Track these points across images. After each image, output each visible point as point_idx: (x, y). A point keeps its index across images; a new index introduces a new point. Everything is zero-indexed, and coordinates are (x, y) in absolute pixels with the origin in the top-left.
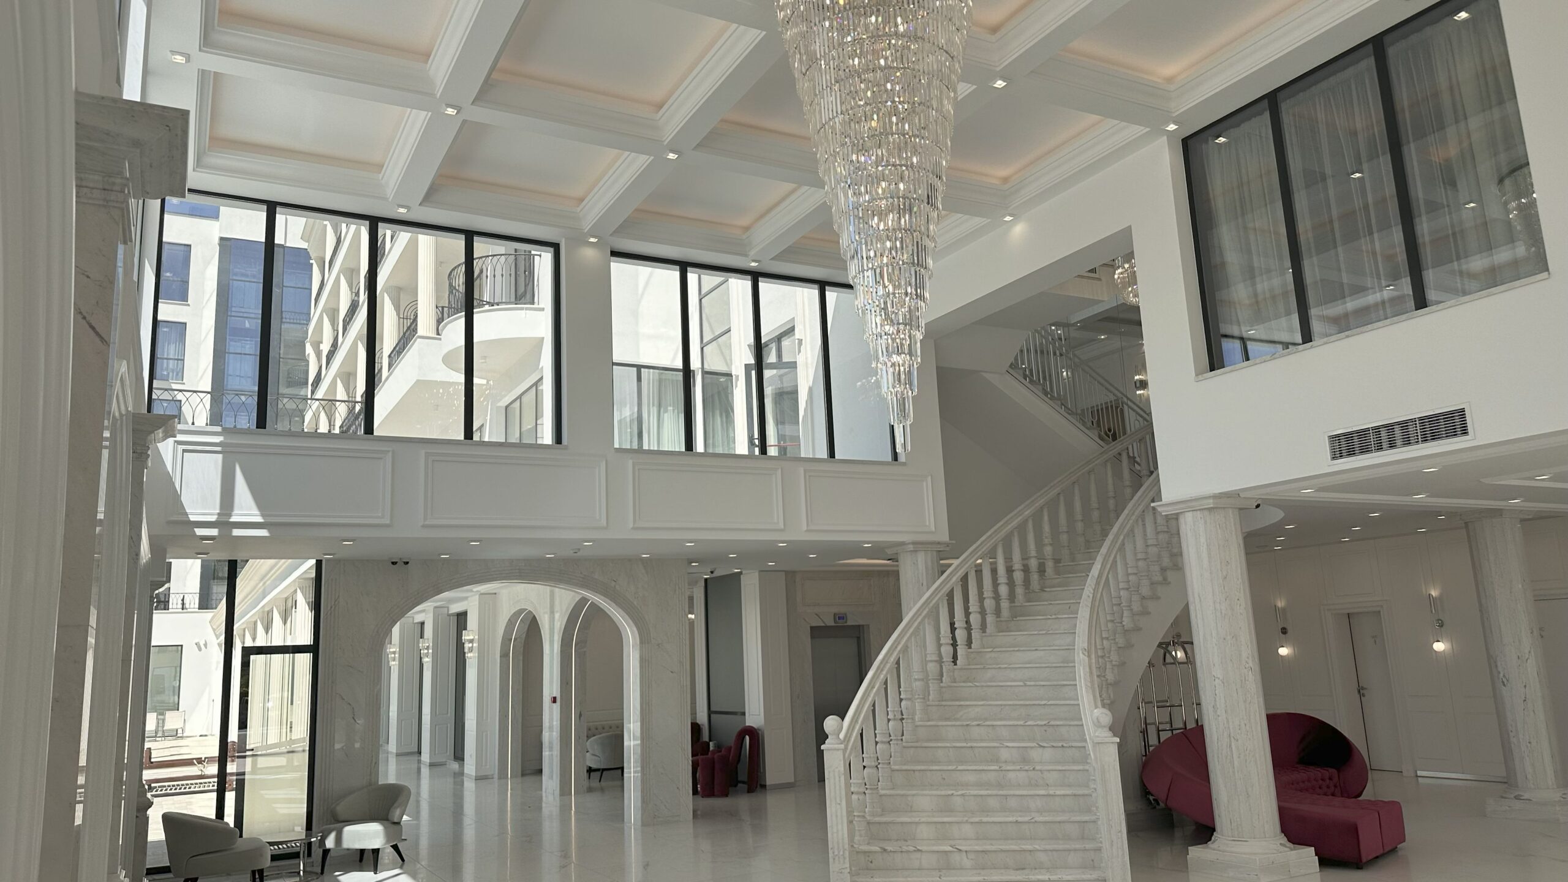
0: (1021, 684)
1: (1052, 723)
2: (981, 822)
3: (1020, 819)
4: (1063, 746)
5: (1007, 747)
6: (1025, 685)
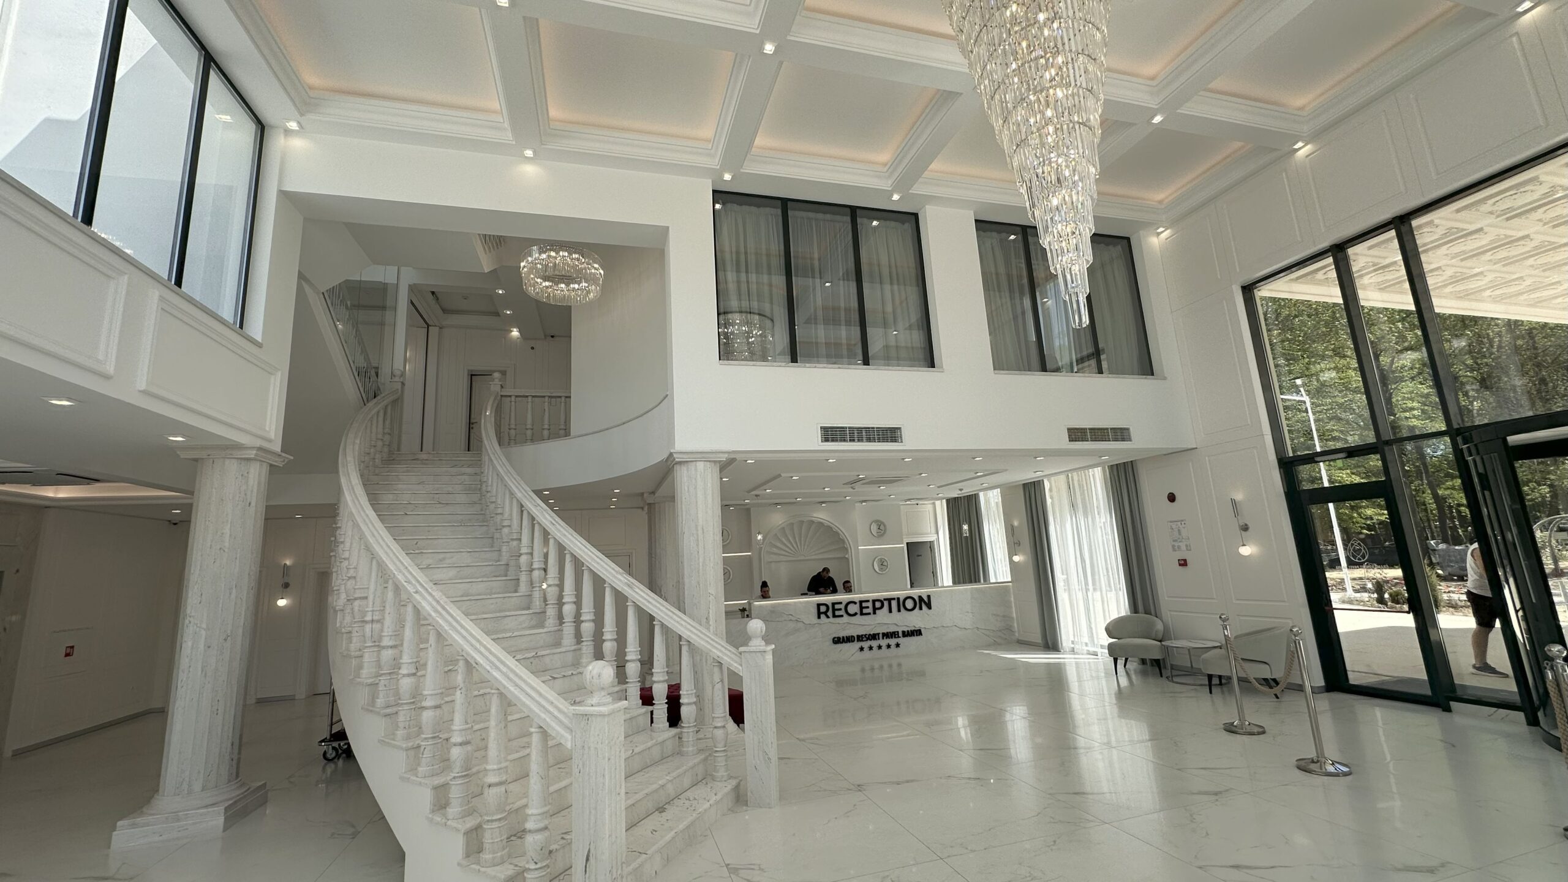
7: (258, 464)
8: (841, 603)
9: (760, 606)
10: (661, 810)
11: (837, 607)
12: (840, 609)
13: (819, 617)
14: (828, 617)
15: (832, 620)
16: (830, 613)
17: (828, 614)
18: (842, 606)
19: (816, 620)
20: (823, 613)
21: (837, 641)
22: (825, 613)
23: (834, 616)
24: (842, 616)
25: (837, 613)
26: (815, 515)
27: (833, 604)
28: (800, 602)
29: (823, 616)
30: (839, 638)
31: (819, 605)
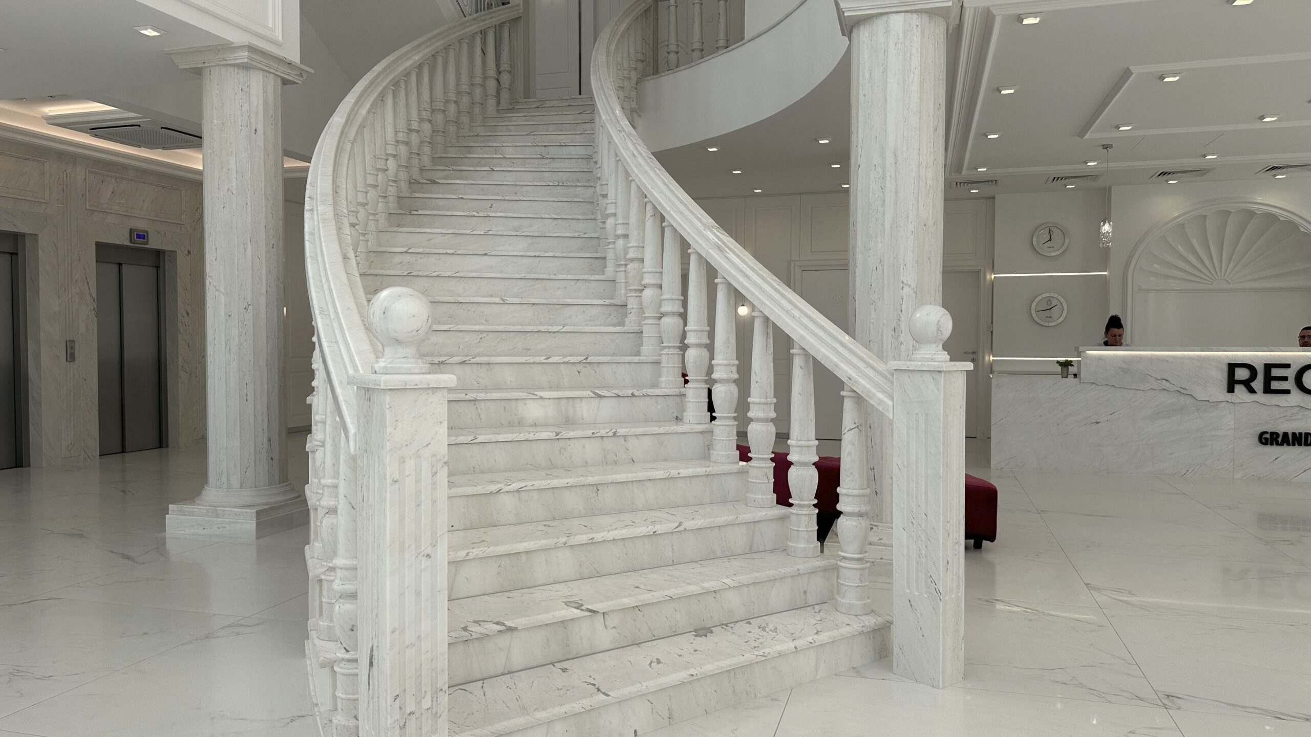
0: (498, 300)
1: (590, 359)
2: (592, 543)
3: (659, 528)
4: (633, 395)
5: (542, 398)
6: (504, 303)
7: (260, 75)
8: (1288, 366)
9: (1100, 359)
10: (702, 631)
11: (1275, 372)
12: (1285, 379)
13: (1231, 390)
14: (1252, 391)
15: (1260, 397)
16: (1258, 384)
17: (1253, 384)
18: (1290, 373)
19: (1223, 395)
20: (1240, 382)
21: (1269, 439)
22: (1247, 384)
23: (1268, 390)
24: (1287, 392)
25: (1275, 385)
26: (1259, 200)
27: (1268, 367)
28: (1191, 358)
29: (1239, 388)
30: (1274, 435)
31: (1232, 367)
